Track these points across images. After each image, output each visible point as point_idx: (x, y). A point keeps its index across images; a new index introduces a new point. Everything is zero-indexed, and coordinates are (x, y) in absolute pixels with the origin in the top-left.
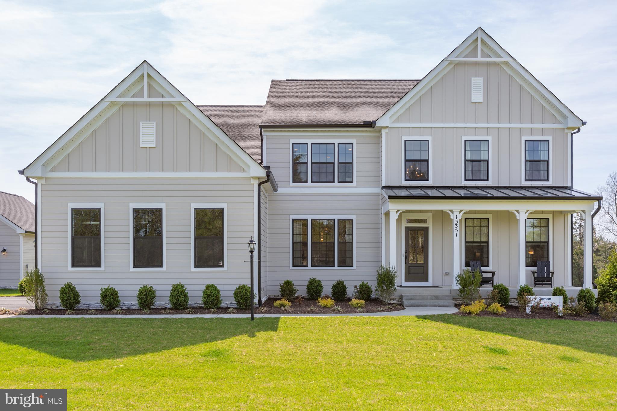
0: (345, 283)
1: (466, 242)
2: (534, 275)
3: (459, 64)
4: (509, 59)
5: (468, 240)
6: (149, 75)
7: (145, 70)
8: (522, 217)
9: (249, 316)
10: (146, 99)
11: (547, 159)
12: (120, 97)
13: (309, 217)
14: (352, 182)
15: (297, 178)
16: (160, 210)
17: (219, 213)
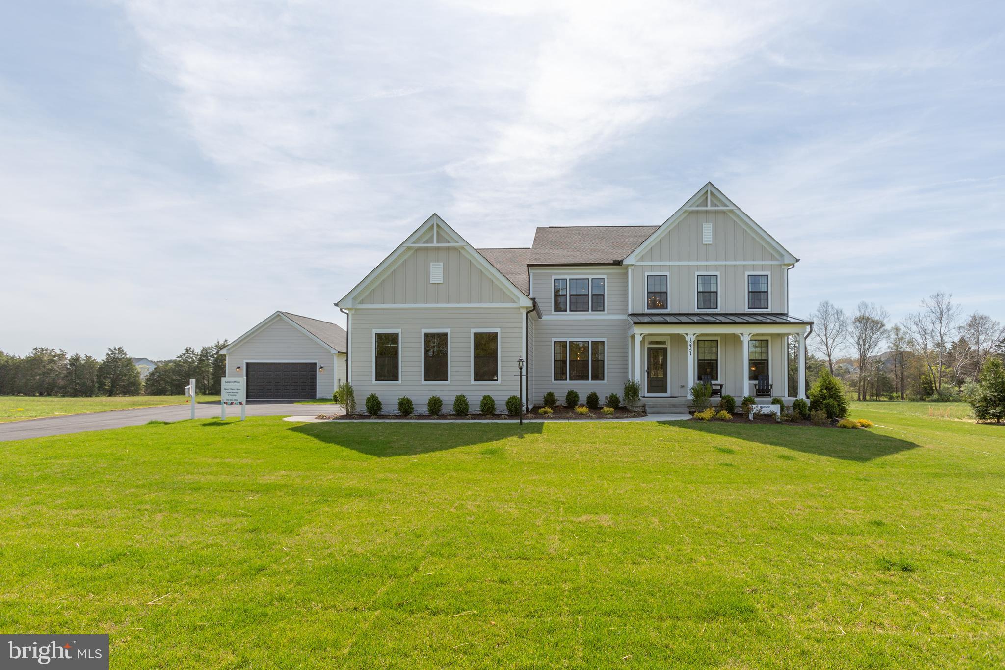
0: (597, 394)
1: (698, 360)
2: (756, 387)
3: (692, 212)
4: (734, 208)
5: (700, 358)
6: (438, 225)
7: (435, 221)
8: (746, 339)
9: (519, 421)
10: (435, 244)
11: (766, 290)
12: (414, 243)
13: (568, 340)
14: (603, 310)
15: (558, 308)
16: (446, 335)
17: (494, 337)
